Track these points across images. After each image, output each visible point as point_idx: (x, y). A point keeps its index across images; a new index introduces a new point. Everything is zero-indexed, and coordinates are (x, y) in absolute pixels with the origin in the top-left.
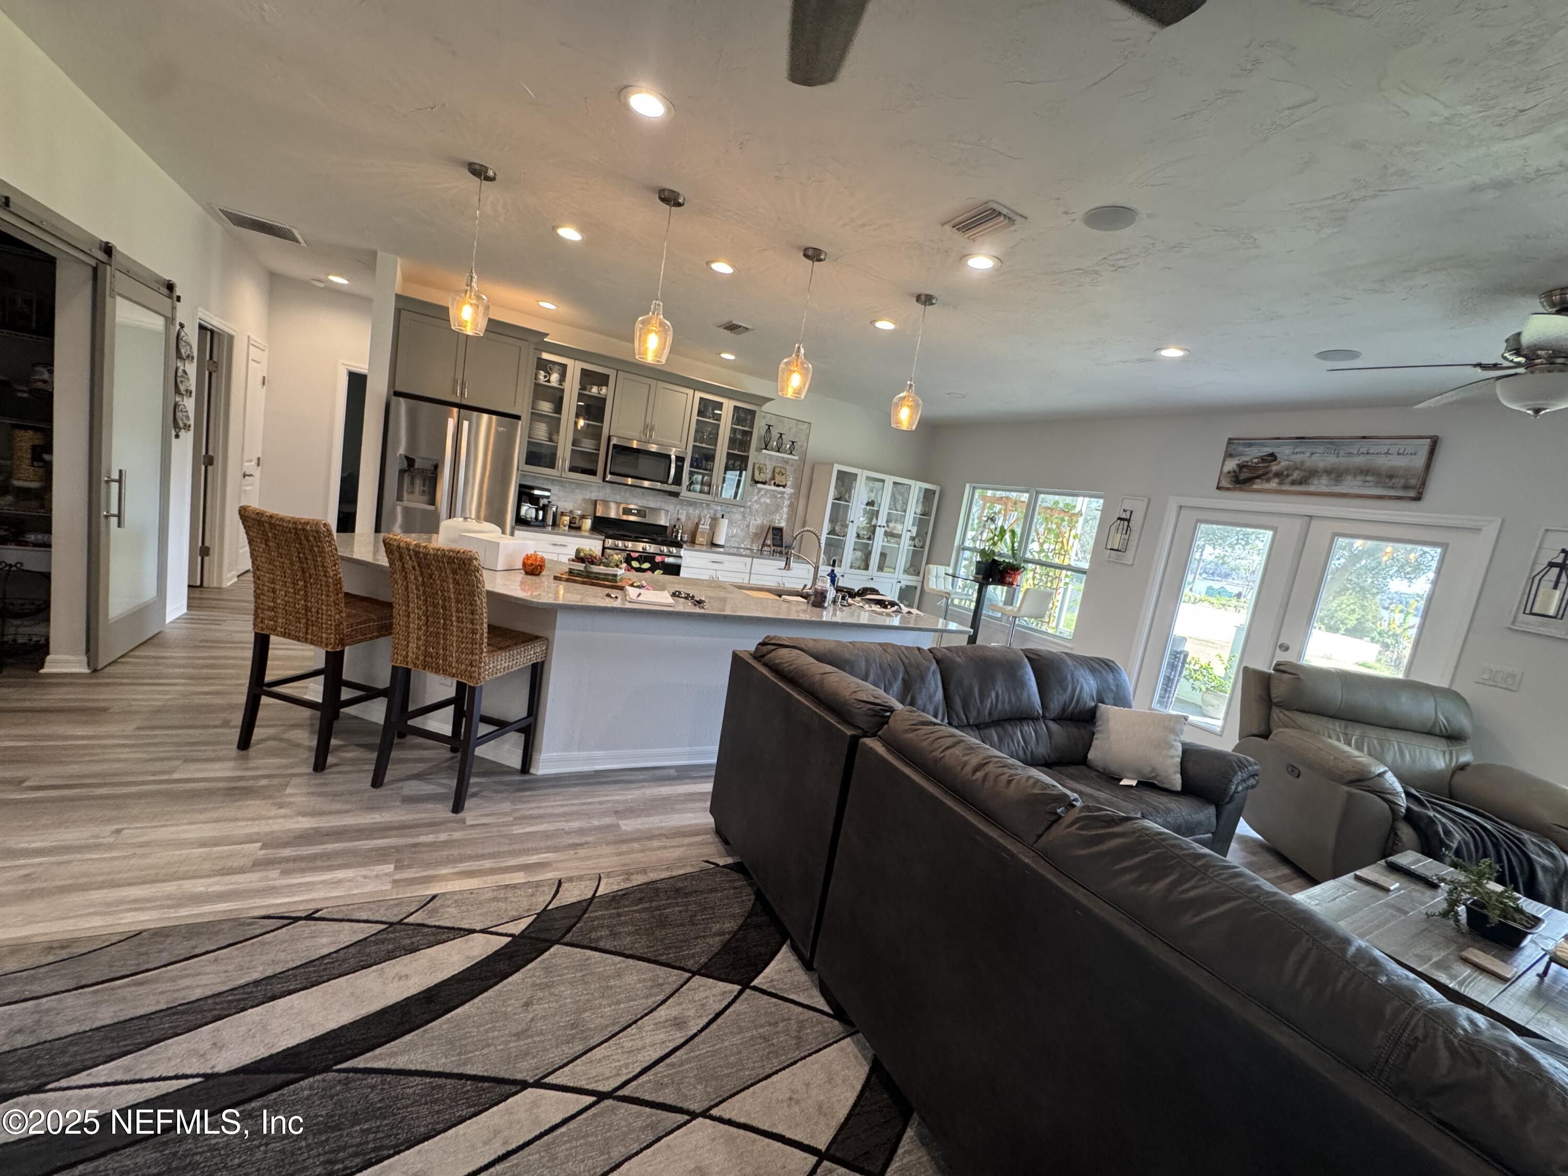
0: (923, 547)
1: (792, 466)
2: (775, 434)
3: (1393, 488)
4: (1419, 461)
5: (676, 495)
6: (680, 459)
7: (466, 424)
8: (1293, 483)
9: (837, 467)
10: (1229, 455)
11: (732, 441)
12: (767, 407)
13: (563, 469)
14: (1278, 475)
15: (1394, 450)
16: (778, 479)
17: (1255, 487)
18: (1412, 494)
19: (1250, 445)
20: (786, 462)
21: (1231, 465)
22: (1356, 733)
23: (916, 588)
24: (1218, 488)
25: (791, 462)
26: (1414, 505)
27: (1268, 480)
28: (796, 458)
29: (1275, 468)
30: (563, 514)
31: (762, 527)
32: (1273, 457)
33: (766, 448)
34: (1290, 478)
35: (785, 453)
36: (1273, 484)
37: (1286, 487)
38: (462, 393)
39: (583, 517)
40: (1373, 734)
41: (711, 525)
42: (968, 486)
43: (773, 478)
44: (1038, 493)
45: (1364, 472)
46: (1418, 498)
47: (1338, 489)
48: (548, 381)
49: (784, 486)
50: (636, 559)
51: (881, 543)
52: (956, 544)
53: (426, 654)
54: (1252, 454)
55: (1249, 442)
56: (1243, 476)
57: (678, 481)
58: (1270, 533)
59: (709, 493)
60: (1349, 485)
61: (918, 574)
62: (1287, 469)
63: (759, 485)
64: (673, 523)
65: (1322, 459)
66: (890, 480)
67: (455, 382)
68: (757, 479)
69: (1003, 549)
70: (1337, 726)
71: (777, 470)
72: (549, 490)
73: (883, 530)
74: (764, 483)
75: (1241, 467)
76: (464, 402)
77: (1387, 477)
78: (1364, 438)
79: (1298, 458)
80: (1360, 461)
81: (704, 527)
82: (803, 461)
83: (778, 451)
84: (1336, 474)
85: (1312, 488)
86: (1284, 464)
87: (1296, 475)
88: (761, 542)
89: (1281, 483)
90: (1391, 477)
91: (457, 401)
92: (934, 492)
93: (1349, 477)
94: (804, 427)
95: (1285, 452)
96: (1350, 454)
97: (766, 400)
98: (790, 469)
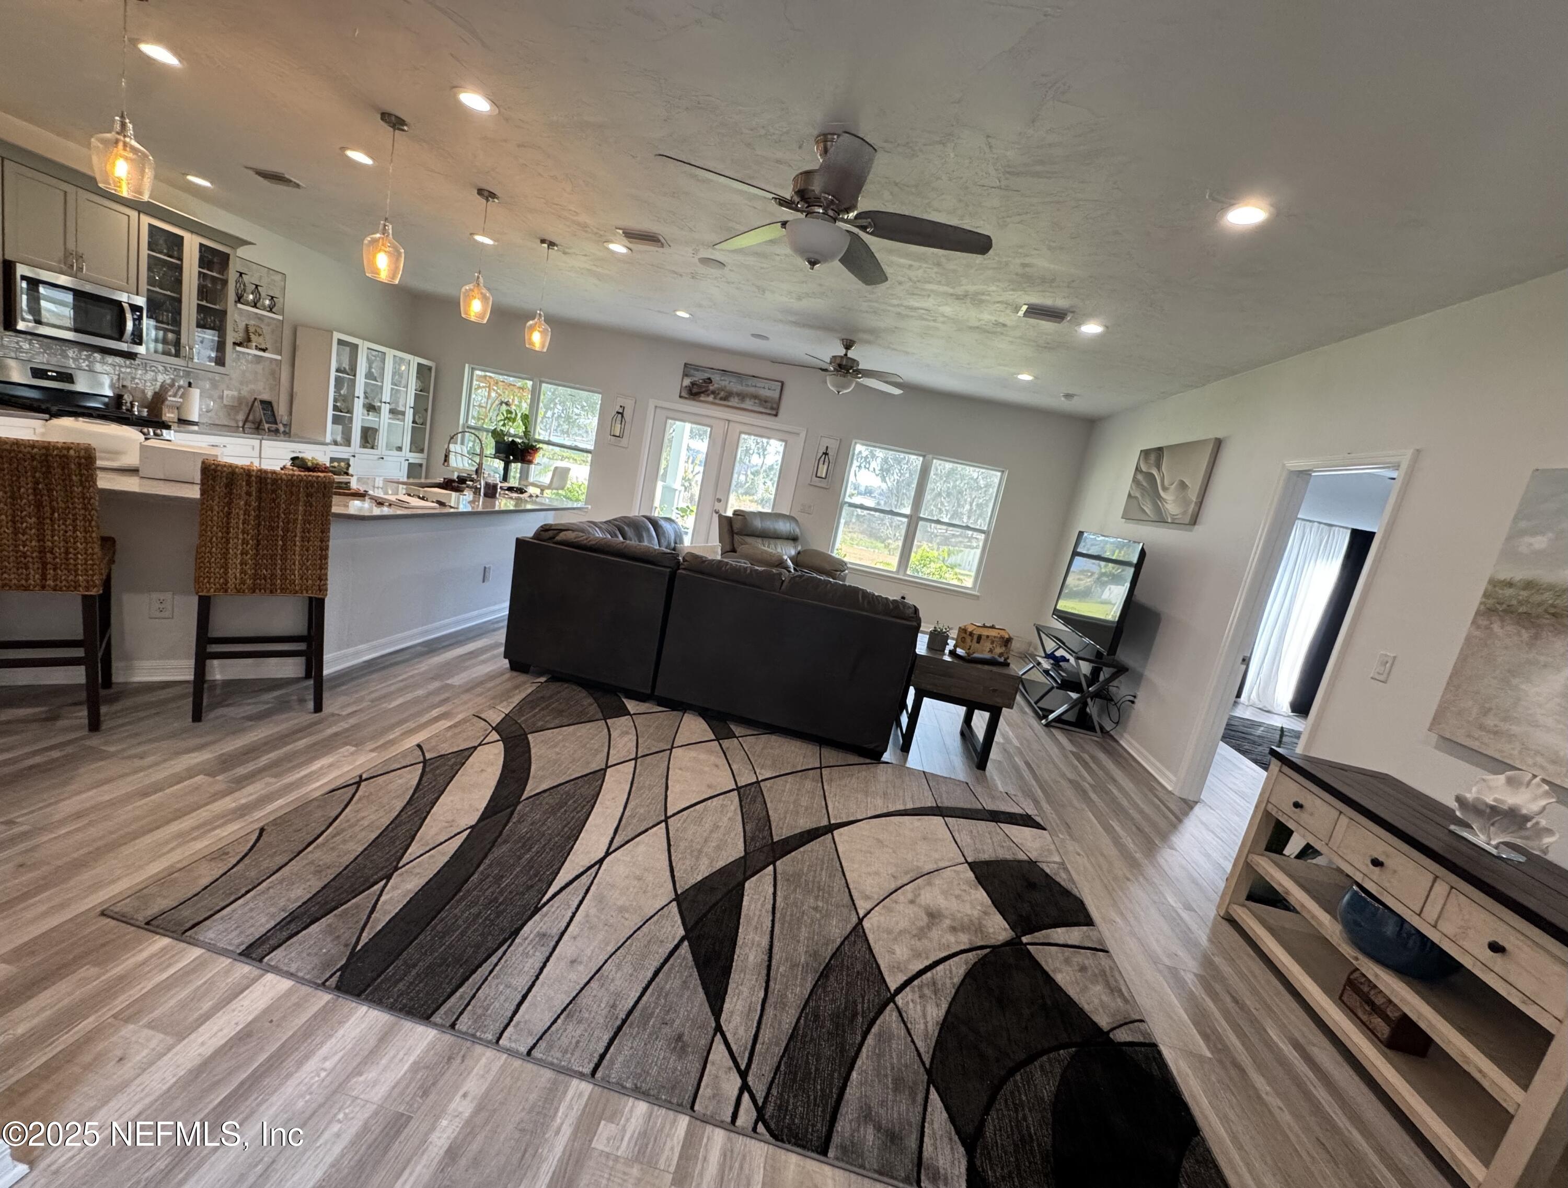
0: (424, 423)
1: (268, 325)
2: (250, 283)
3: (766, 408)
4: (776, 395)
5: (131, 356)
6: (136, 309)
8: (721, 399)
9: (336, 336)
10: (685, 375)
11: (201, 292)
12: (242, 252)
14: (713, 392)
15: (767, 386)
17: (702, 399)
18: (774, 412)
19: (698, 370)
20: (260, 318)
21: (687, 382)
22: (766, 542)
23: (421, 465)
24: (680, 397)
25: (266, 320)
26: (773, 418)
27: (708, 395)
28: (278, 316)
29: (711, 388)
31: (240, 400)
32: (709, 380)
33: (241, 302)
34: (719, 396)
35: (264, 310)
36: (711, 398)
37: (717, 401)
42: (467, 365)
44: (541, 382)
45: (755, 397)
46: (776, 415)
47: (743, 406)
49: (264, 350)
51: (386, 423)
52: (461, 422)
54: (699, 377)
55: (697, 368)
56: (695, 390)
57: (136, 338)
58: (709, 430)
59: (178, 355)
60: (748, 404)
61: (422, 451)
62: (718, 389)
63: (241, 348)
65: (735, 387)
66: (389, 352)
68: (235, 340)
69: (515, 430)
70: (759, 540)
71: (252, 329)
73: (387, 407)
75: (693, 384)
77: (763, 401)
78: (754, 376)
79: (723, 383)
80: (752, 390)
81: (171, 397)
82: (284, 320)
83: (255, 306)
84: (742, 396)
85: (730, 404)
86: (716, 386)
87: (722, 394)
88: (241, 416)
89: (715, 398)
90: (766, 402)
92: (430, 369)
93: (748, 399)
94: (278, 278)
95: (716, 378)
96: (747, 385)
97: (245, 243)
98: (266, 330)
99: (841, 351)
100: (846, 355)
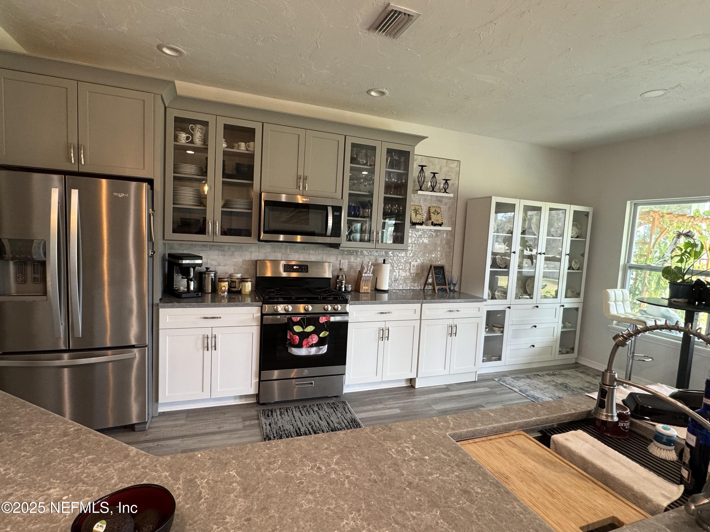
0: (580, 269)
1: (446, 204)
2: (428, 173)
5: (336, 246)
6: (337, 209)
7: (75, 194)
9: (495, 200)
11: (388, 187)
13: (214, 233)
16: (434, 218)
20: (440, 200)
23: (577, 309)
25: (444, 200)
28: (452, 195)
30: (221, 280)
31: (422, 267)
33: (421, 190)
35: (440, 192)
38: (79, 160)
39: (243, 280)
41: (373, 273)
42: (628, 203)
43: (429, 218)
48: (192, 142)
49: (440, 225)
50: (297, 323)
51: (542, 271)
52: (622, 262)
57: (336, 231)
59: (369, 241)
61: (578, 295)
63: (418, 227)
64: (336, 274)
66: (546, 206)
67: (68, 147)
68: (414, 221)
71: (432, 210)
72: (200, 258)
73: (543, 256)
74: (421, 224)
76: (82, 170)
81: (367, 274)
82: (456, 198)
83: (433, 191)
88: (423, 281)
91: (75, 169)
94: (454, 165)
97: (420, 138)
98: (444, 208)
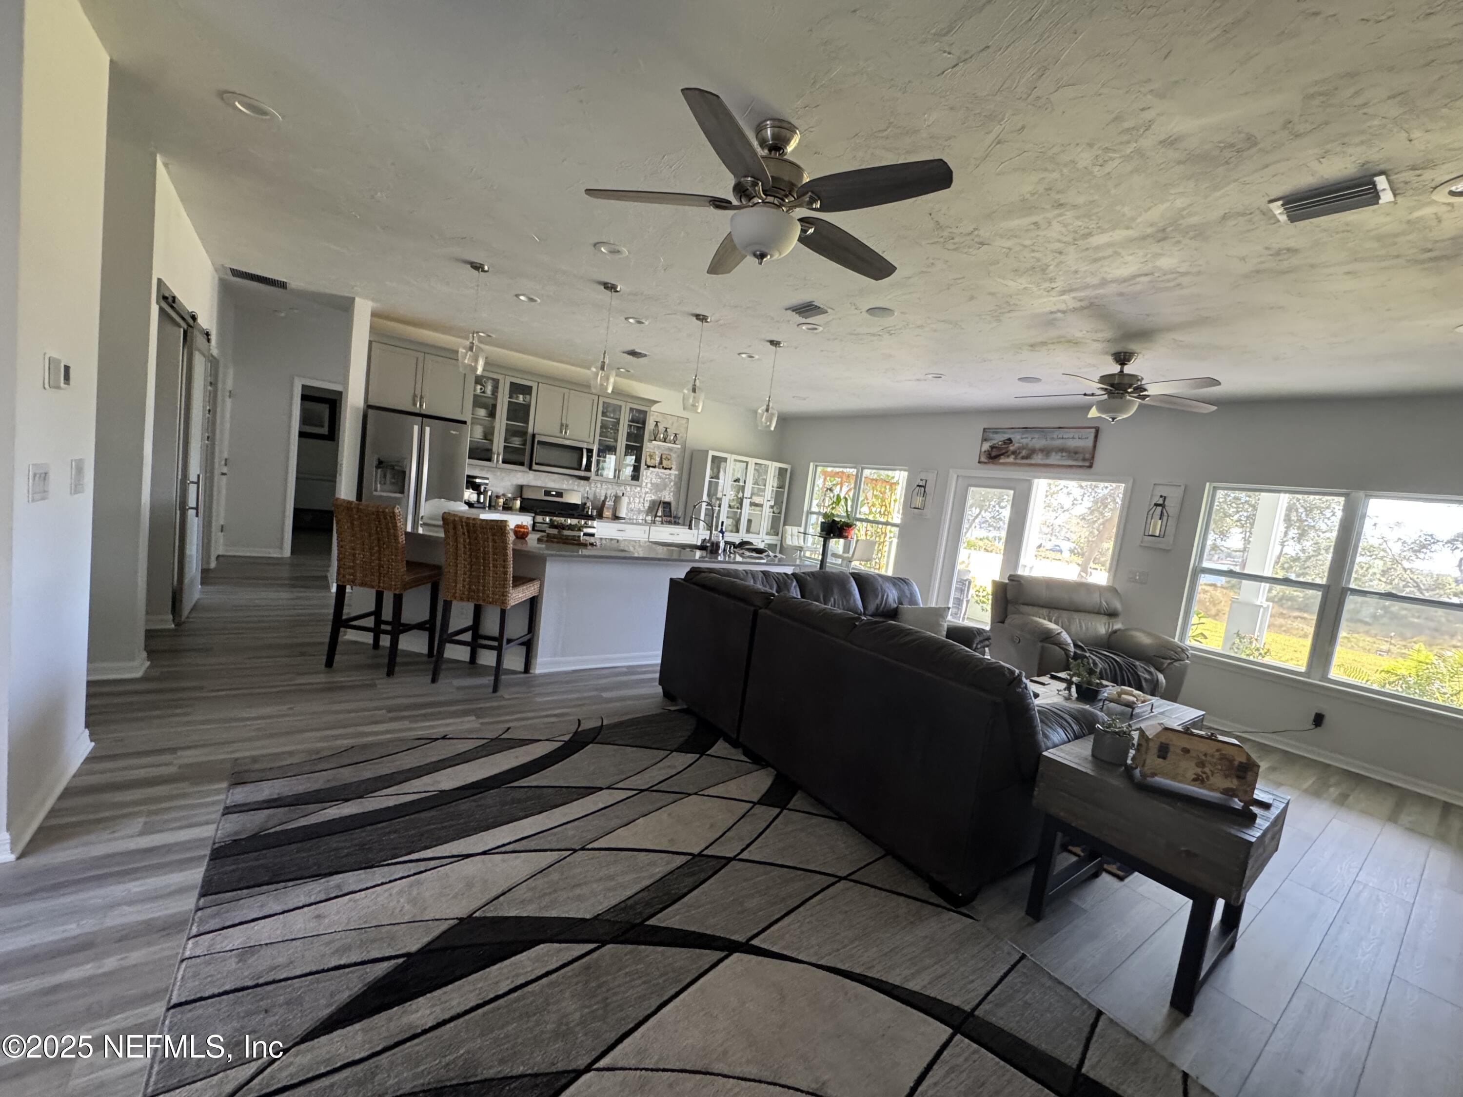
0: (780, 513)
1: (675, 452)
2: (661, 428)
3: (1076, 460)
4: (1089, 443)
5: (587, 479)
6: (590, 451)
7: (428, 429)
8: (1023, 458)
9: (711, 453)
10: (985, 440)
11: (629, 436)
12: (654, 408)
13: (498, 461)
14: (1014, 453)
15: (1076, 436)
16: (665, 463)
17: (1001, 461)
18: (1087, 464)
19: (997, 433)
20: (671, 449)
21: (986, 446)
22: (1055, 614)
23: (776, 545)
24: (979, 462)
25: (675, 450)
26: (1088, 471)
27: (1008, 456)
28: (679, 446)
29: (1012, 448)
30: (498, 497)
31: (653, 502)
32: (1010, 440)
33: (655, 440)
34: (1021, 455)
35: (670, 442)
36: (1011, 459)
37: (1018, 461)
38: (421, 405)
39: (515, 499)
40: (1065, 615)
41: (615, 502)
42: (812, 464)
43: (661, 463)
44: (863, 469)
45: (1062, 450)
46: (1090, 467)
47: (1048, 462)
48: (484, 392)
49: (670, 469)
51: (748, 511)
52: (805, 509)
53: (470, 590)
54: (998, 439)
55: (996, 431)
56: (994, 454)
57: (588, 468)
58: (1012, 492)
60: (1054, 459)
61: (777, 535)
62: (1019, 448)
63: (651, 469)
64: (584, 501)
65: (1038, 442)
66: (752, 461)
67: (415, 396)
68: (649, 464)
69: (840, 513)
70: (1045, 611)
71: (664, 457)
72: (487, 479)
73: (749, 500)
74: (654, 467)
75: (992, 447)
76: (423, 412)
77: (1073, 453)
78: (1060, 428)
79: (1024, 441)
80: (1058, 443)
81: (610, 503)
82: (684, 448)
83: (665, 441)
84: (1047, 451)
85: (1033, 461)
86: (1017, 445)
87: (1024, 453)
88: (654, 513)
89: (1016, 458)
90: (1076, 453)
91: (417, 411)
92: (786, 470)
93: (1054, 454)
94: (684, 421)
95: (1017, 437)
96: (1053, 439)
97: (655, 402)
98: (674, 455)
99: (1115, 369)
100: (1122, 371)
